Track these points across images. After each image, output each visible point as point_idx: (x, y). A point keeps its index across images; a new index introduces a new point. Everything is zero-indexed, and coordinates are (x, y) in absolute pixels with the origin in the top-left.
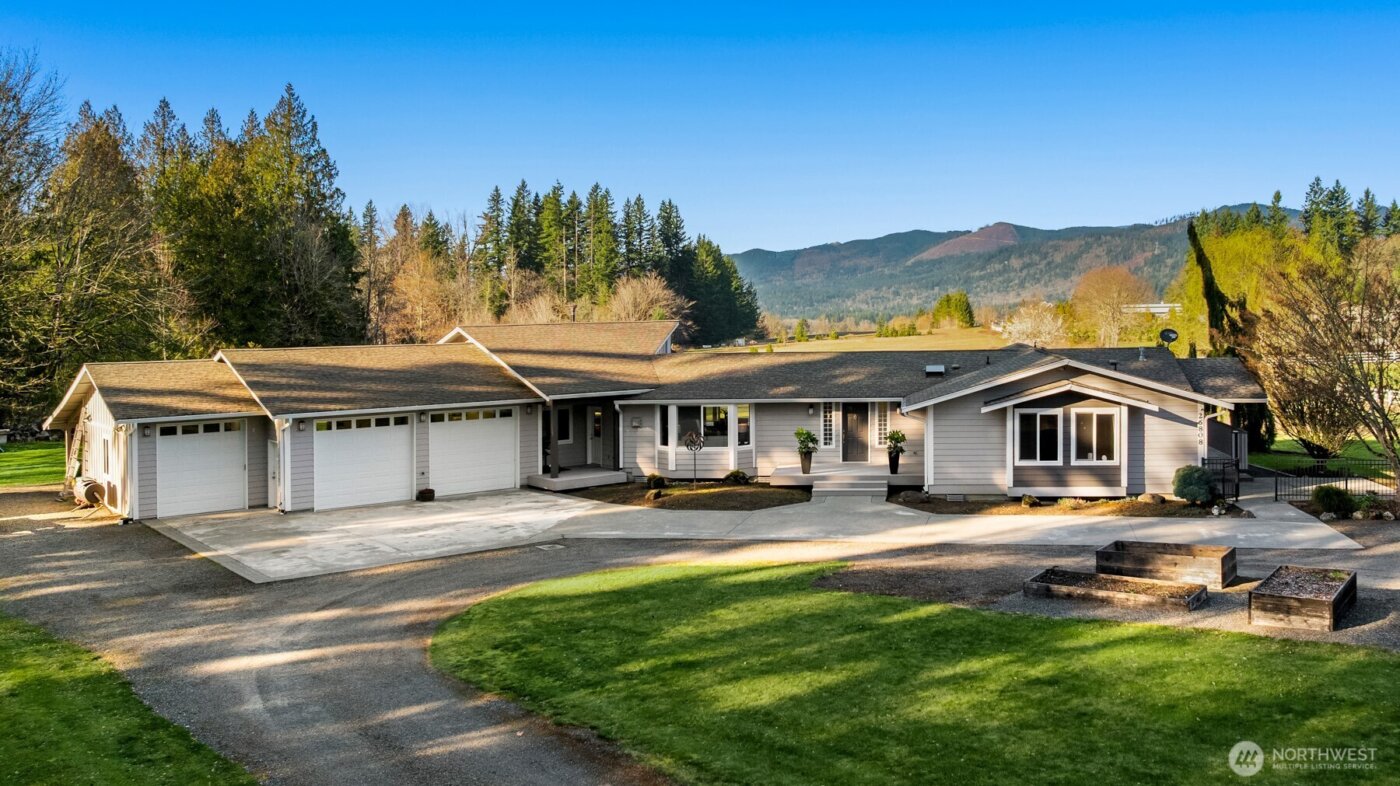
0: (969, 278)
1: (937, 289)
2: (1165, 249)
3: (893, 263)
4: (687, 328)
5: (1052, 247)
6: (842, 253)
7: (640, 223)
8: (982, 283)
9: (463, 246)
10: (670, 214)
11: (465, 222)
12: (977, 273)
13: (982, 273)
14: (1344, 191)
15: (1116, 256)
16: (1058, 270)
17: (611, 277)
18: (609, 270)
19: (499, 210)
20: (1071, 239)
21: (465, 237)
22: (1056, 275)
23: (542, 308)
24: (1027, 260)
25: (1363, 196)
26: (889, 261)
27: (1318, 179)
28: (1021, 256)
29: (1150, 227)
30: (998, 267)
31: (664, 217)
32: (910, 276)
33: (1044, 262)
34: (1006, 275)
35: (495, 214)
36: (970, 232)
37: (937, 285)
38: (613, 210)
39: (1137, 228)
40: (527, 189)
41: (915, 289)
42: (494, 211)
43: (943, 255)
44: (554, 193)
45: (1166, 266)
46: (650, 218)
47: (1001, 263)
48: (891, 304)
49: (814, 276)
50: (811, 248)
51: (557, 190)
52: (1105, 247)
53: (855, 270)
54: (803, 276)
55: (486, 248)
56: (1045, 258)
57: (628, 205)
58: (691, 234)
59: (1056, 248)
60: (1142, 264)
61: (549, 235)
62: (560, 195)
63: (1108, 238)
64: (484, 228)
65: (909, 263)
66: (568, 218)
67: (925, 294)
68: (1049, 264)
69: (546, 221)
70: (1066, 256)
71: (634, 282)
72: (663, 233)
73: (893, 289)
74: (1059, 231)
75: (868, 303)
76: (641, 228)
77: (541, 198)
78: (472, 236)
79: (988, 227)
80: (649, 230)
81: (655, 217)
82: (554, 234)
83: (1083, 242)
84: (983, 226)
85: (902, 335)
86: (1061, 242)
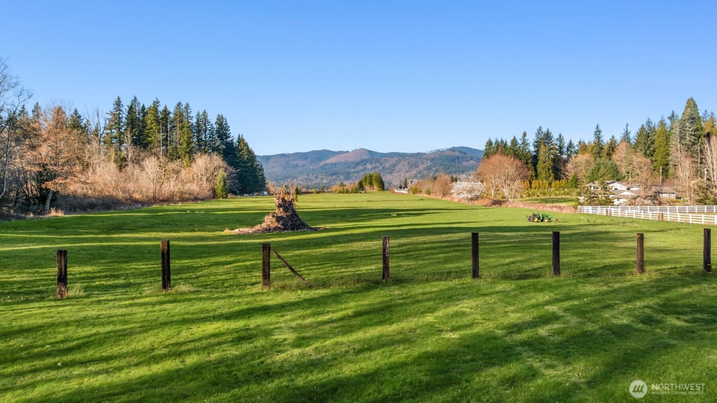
0: (349, 172)
1: (334, 176)
2: (431, 163)
3: (314, 164)
4: (235, 184)
5: (384, 160)
6: (291, 158)
7: (205, 125)
8: (355, 175)
9: (97, 130)
10: (222, 122)
11: (98, 114)
12: (352, 170)
13: (355, 170)
14: (551, 134)
15: (412, 166)
16: (387, 171)
17: (190, 152)
18: (189, 149)
19: (120, 110)
20: (393, 157)
21: (98, 124)
22: (387, 172)
23: (151, 164)
24: (374, 165)
25: (558, 137)
26: (313, 163)
27: (540, 127)
28: (371, 163)
29: (425, 154)
30: (361, 168)
31: (219, 123)
32: (322, 170)
33: (381, 167)
34: (365, 172)
35: (118, 112)
36: (348, 152)
37: (335, 174)
38: (191, 115)
39: (419, 154)
40: (137, 101)
41: (325, 176)
42: (117, 111)
43: (336, 161)
44: (154, 104)
45: (433, 171)
46: (211, 123)
47: (362, 166)
48: (314, 182)
49: (278, 168)
50: (276, 155)
51: (156, 103)
52: (407, 161)
53: (297, 166)
54: (273, 167)
55: (112, 133)
56: (382, 165)
57: (198, 114)
58: (234, 134)
59: (386, 161)
60: (423, 170)
61: (151, 128)
62: (158, 106)
63: (408, 158)
64: (110, 120)
65: (322, 164)
66: (163, 120)
67: (329, 178)
68: (383, 167)
69: (150, 120)
70: (391, 165)
71: (206, 156)
72: (218, 132)
73: (315, 175)
74: (387, 154)
75: (303, 181)
76: (206, 128)
77: (146, 107)
78: (102, 125)
79: (356, 150)
80: (210, 130)
81: (214, 123)
82: (154, 128)
83: (398, 159)
84: (354, 149)
85: (352, 193)
86: (388, 158)
